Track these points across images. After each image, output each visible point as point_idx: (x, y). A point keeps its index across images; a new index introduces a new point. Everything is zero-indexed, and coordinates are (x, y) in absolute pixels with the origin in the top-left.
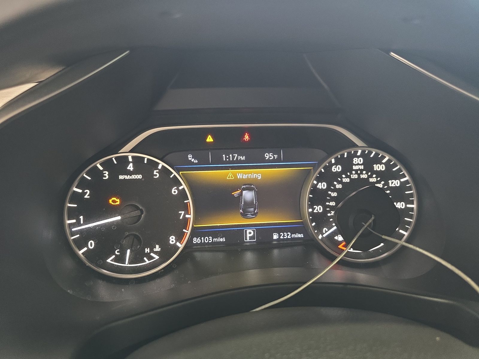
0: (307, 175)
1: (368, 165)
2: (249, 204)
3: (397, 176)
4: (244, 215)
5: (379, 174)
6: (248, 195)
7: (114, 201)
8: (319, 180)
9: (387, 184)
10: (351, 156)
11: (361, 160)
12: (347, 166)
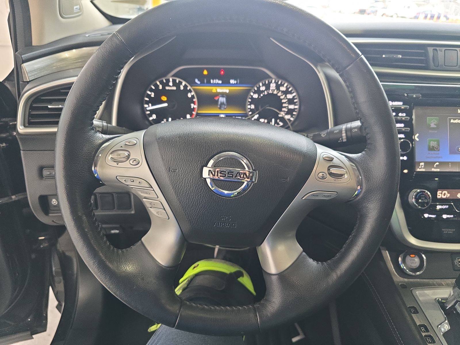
0: (249, 91)
1: (278, 87)
2: (222, 104)
3: (291, 93)
4: (220, 108)
5: (283, 92)
6: (222, 100)
7: (164, 98)
8: (254, 93)
9: (286, 96)
10: (270, 83)
11: (274, 85)
12: (268, 87)
